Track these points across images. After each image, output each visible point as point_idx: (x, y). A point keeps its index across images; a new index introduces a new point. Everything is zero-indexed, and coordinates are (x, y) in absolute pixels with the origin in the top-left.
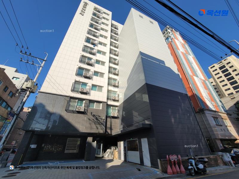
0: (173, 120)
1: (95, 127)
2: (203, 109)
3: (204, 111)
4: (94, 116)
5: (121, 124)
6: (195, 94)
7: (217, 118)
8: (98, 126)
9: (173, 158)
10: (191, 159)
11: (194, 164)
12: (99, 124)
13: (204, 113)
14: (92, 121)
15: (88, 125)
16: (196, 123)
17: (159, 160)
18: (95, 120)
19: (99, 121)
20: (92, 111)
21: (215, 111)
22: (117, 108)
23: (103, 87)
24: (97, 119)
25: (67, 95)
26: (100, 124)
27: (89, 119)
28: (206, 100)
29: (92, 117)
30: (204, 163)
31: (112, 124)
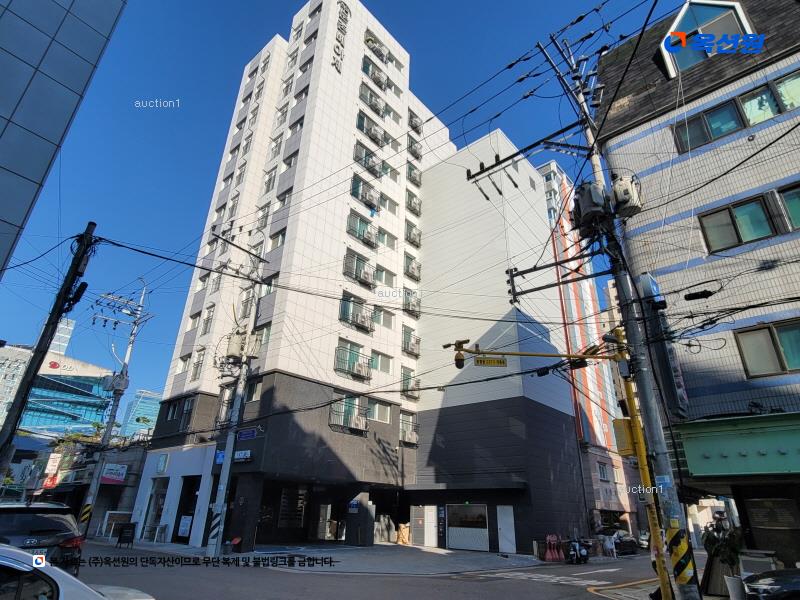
0: (552, 478)
1: (382, 471)
2: (587, 443)
3: (587, 448)
4: (379, 442)
5: (429, 465)
6: (580, 405)
7: (604, 464)
8: (387, 467)
9: (552, 539)
10: (575, 541)
11: (577, 548)
12: (389, 464)
13: (586, 453)
14: (376, 455)
15: (370, 465)
16: (580, 482)
17: (535, 543)
18: (382, 453)
19: (388, 454)
20: (375, 430)
21: (604, 449)
22: (411, 418)
23: (392, 358)
24: (384, 450)
26: (391, 463)
27: (372, 451)
28: (595, 419)
29: (377, 448)
30: (587, 547)
31: (405, 461)
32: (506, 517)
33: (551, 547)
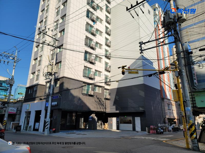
0: (152, 109)
1: (99, 107)
2: (164, 98)
3: (164, 99)
4: (98, 98)
6: (162, 86)
7: (169, 104)
8: (101, 106)
9: (152, 127)
10: (159, 127)
11: (160, 129)
13: (164, 101)
14: (97, 102)
15: (95, 105)
16: (161, 110)
17: (147, 128)
18: (99, 102)
19: (101, 102)
20: (97, 95)
21: (169, 100)
22: (108, 91)
23: (102, 72)
24: (100, 101)
25: (81, 80)
26: (102, 105)
27: (96, 101)
28: (167, 90)
29: (97, 100)
30: (163, 129)
31: (106, 104)
32: (138, 121)
33: (152, 129)
